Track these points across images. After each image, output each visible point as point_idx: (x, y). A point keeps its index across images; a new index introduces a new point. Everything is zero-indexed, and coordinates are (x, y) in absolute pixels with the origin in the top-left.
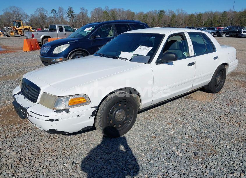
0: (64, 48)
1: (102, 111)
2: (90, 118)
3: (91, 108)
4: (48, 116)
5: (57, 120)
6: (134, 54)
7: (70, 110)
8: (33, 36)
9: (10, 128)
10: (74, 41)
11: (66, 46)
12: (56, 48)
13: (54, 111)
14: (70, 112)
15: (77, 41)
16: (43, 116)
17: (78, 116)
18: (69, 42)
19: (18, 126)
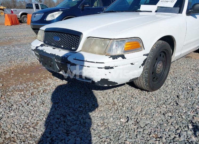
0: (57, 15)
1: (149, 61)
2: (140, 67)
3: (144, 55)
4: (103, 63)
5: (112, 68)
6: (158, 7)
7: (126, 56)
8: (12, 12)
9: (30, 85)
10: (66, 9)
11: (58, 13)
12: (50, 15)
13: (110, 57)
14: (126, 58)
15: (68, 9)
16: (97, 63)
17: (132, 64)
18: (60, 10)
19: (39, 84)
